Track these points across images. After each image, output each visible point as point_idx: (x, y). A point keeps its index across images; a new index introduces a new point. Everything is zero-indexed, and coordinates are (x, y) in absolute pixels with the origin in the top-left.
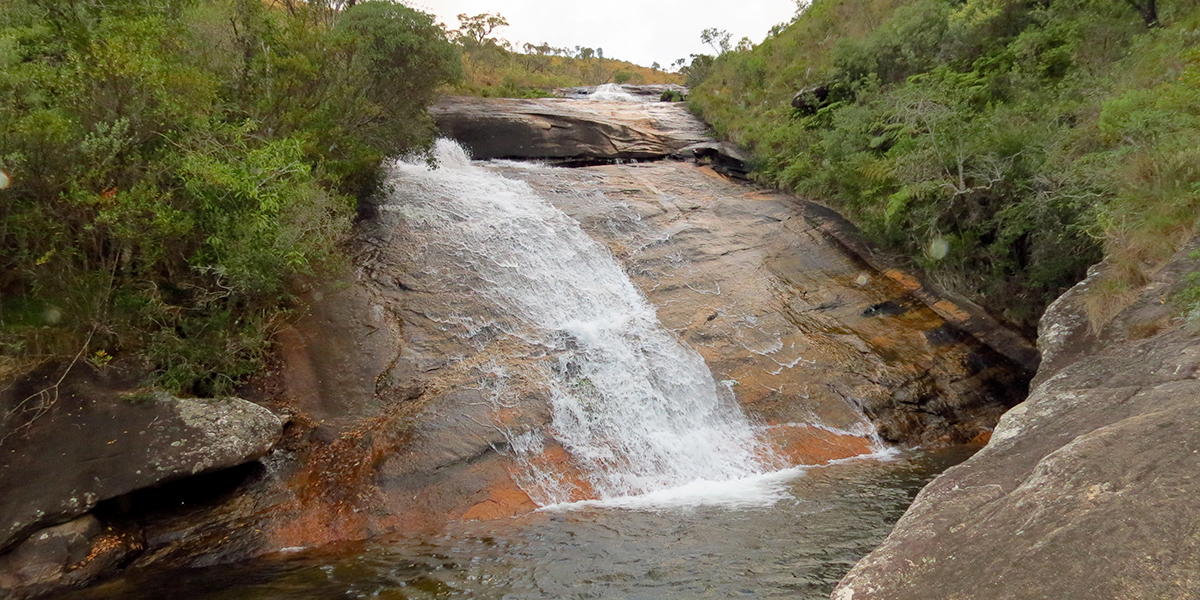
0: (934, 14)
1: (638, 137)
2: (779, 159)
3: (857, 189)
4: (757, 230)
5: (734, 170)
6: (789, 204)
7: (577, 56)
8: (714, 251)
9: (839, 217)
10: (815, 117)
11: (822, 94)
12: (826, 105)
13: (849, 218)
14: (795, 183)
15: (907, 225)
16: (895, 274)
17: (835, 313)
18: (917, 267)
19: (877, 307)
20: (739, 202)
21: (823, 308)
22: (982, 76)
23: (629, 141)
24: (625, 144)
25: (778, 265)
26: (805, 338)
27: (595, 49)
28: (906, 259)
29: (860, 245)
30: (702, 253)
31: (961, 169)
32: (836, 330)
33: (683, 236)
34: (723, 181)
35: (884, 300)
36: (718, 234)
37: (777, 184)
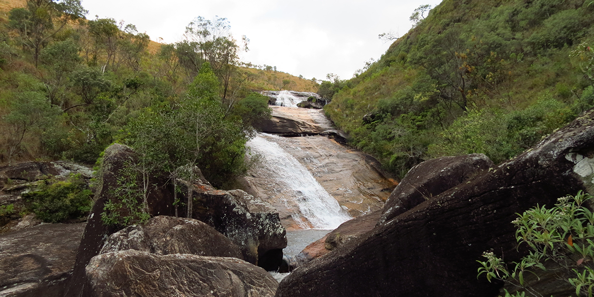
0: (410, 94)
1: (308, 126)
2: (358, 139)
3: (382, 152)
4: (350, 163)
5: (342, 141)
6: (360, 155)
7: (264, 69)
8: (337, 170)
9: (376, 160)
10: (370, 125)
11: (373, 117)
12: (374, 121)
13: (379, 161)
14: (362, 148)
15: (396, 165)
16: (391, 180)
17: (373, 191)
18: (398, 178)
19: (385, 189)
20: (344, 153)
21: (369, 189)
22: (422, 118)
23: (305, 128)
24: (304, 129)
25: (356, 175)
26: (364, 197)
27: (273, 67)
28: (395, 175)
29: (381, 170)
30: (333, 170)
31: (412, 149)
32: (372, 195)
33: (328, 164)
34: (338, 144)
35: (387, 187)
36: (339, 164)
37: (357, 147)
